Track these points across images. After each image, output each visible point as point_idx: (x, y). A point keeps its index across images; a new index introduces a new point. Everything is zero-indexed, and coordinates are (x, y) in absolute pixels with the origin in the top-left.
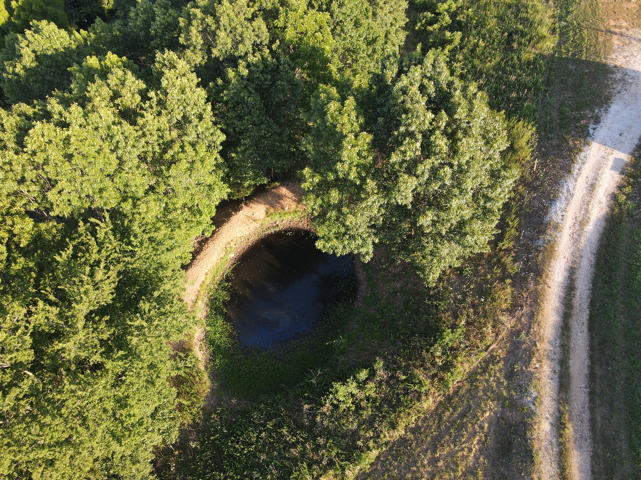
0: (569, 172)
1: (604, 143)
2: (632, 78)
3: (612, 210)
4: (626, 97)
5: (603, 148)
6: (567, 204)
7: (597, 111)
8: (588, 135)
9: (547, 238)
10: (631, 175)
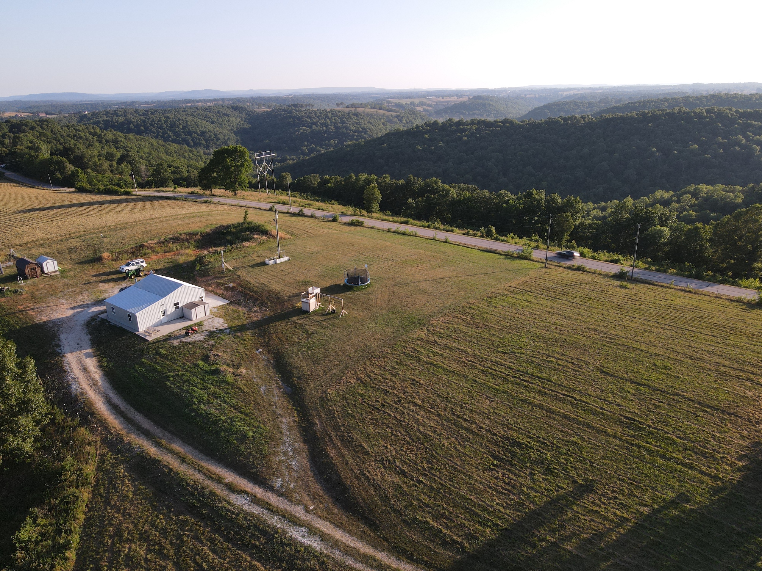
0: (65, 372)
1: (72, 351)
2: (60, 322)
3: (105, 371)
4: (64, 330)
5: (74, 354)
6: (79, 383)
7: (53, 343)
8: (59, 354)
9: (82, 400)
10: (100, 355)
